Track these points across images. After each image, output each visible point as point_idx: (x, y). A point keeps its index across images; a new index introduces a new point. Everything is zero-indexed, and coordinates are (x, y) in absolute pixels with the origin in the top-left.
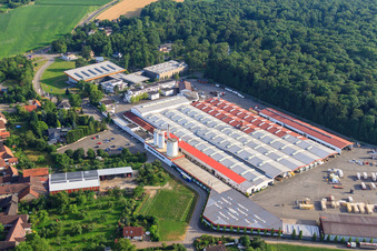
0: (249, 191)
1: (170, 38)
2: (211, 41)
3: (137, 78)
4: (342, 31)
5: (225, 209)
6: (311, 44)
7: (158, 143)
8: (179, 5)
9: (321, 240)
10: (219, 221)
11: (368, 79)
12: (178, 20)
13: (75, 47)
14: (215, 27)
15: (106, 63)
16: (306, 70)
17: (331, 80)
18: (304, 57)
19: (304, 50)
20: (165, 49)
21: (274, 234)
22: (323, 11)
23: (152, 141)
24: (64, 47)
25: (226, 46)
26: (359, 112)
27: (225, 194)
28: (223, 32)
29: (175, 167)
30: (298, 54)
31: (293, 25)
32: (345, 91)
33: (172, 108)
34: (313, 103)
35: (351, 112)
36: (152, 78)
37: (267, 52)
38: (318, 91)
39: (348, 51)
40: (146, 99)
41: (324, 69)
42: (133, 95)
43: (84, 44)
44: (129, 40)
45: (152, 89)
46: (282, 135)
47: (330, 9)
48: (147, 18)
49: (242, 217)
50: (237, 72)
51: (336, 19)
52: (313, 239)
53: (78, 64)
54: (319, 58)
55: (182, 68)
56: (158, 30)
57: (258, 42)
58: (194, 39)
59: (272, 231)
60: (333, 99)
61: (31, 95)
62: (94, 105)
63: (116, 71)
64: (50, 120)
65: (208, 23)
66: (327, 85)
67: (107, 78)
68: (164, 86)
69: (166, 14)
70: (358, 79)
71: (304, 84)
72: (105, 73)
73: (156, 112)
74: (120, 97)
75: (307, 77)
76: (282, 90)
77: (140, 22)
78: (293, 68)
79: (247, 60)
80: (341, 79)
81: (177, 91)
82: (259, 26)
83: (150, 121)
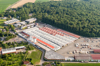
0: (56, 50)
1: (32, 12)
2: (43, 13)
3: (24, 23)
4: (76, 9)
5: (50, 55)
6: (68, 13)
8: (33, 4)
9: (75, 61)
10: (49, 58)
11: (83, 21)
12: (33, 7)
13: (6, 15)
14: (43, 9)
15: (15, 19)
16: (68, 19)
17: (74, 21)
18: (67, 16)
19: (67, 14)
20: (31, 15)
21: (63, 60)
22: (70, 4)
23: (29, 39)
24: (3, 16)
25: (47, 14)
26: (82, 29)
27: (50, 51)
28: (45, 10)
29: (36, 45)
30: (65, 15)
31: (63, 8)
32: (78, 24)
33: (34, 30)
34: (70, 27)
35: (80, 29)
36: (28, 23)
37: (57, 15)
38: (71, 24)
39: (78, 14)
40: (27, 28)
41: (72, 18)
42: (23, 27)
43: (8, 15)
44: (21, 13)
45: (28, 26)
46: (63, 35)
47: (72, 4)
48: (25, 7)
49: (54, 57)
50: (50, 20)
51: (74, 6)
52: (73, 61)
53: (7, 20)
54: (70, 16)
55: (35, 20)
56: (28, 10)
57: (55, 12)
58: (38, 12)
59: (62, 60)
60: (75, 26)
62: (13, 30)
63: (18, 21)
65: (41, 8)
66: (73, 23)
67: (16, 23)
68: (31, 25)
69: (30, 6)
70: (81, 21)
72: (15, 22)
73: (30, 31)
74: (20, 28)
75: (68, 21)
76: (62, 24)
77: (23, 8)
78: (64, 19)
80: (76, 21)
81: (35, 26)
82: (55, 8)
83: (28, 34)
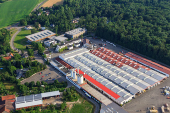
0: (122, 103)
1: (77, 15)
2: (98, 16)
3: (62, 38)
4: (163, 8)
6: (148, 16)
12: (81, 6)
13: (31, 22)
15: (46, 31)
16: (147, 30)
17: (160, 35)
18: (145, 23)
19: (145, 19)
20: (75, 21)
23: (69, 75)
24: (26, 23)
28: (104, 11)
30: (142, 22)
31: (138, 5)
32: (168, 42)
33: (80, 55)
34: (152, 49)
37: (126, 21)
38: (154, 42)
39: (167, 19)
40: (67, 50)
41: (156, 29)
42: (60, 48)
43: (35, 21)
44: (57, 18)
45: (69, 44)
46: (137, 68)
50: (112, 33)
53: (33, 32)
54: (153, 23)
55: (84, 32)
56: (72, 12)
57: (122, 15)
58: (90, 16)
60: (163, 47)
62: (41, 55)
63: (50, 34)
64: (17, 65)
65: (96, 7)
66: (159, 39)
67: (47, 39)
68: (76, 42)
69: (75, 3)
71: (146, 38)
72: (46, 36)
73: (72, 57)
74: (53, 49)
75: (148, 34)
76: (135, 42)
77: (63, 8)
78: (140, 30)
79: (117, 26)
81: (82, 44)
82: (122, 7)
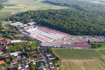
0: (49, 42)
1: (32, 18)
2: (42, 18)
3: (26, 25)
4: (70, 16)
5: (45, 44)
6: (63, 18)
7: (31, 35)
8: (34, 11)
9: (61, 48)
10: (44, 46)
11: (73, 24)
12: (34, 14)
13: (11, 20)
14: (42, 16)
15: (19, 23)
16: (61, 23)
17: (66, 24)
18: (61, 20)
19: (61, 19)
20: (32, 20)
22: (66, 12)
23: (30, 35)
24: (9, 20)
25: (45, 19)
26: (70, 29)
27: (44, 42)
28: (44, 16)
29: (35, 39)
30: (60, 20)
31: (60, 15)
32: (68, 26)
33: (34, 30)
34: (62, 28)
36: (29, 25)
37: (54, 20)
38: (63, 26)
39: (70, 20)
40: (28, 29)
41: (65, 22)
42: (25, 28)
44: (23, 18)
45: (29, 27)
47: (68, 12)
48: (27, 14)
49: (47, 45)
50: (47, 23)
51: (69, 14)
52: (60, 48)
53: (12, 23)
55: (36, 23)
56: (29, 17)
57: (52, 18)
58: (38, 18)
59: (53, 47)
60: (66, 27)
61: (3, 28)
62: (17, 30)
63: (21, 24)
65: (41, 15)
67: (19, 25)
68: (32, 26)
69: (31, 13)
70: (71, 24)
72: (19, 24)
73: (31, 31)
74: (22, 28)
75: (61, 24)
76: (56, 26)
77: (25, 15)
78: (59, 22)
79: (49, 21)
80: (68, 24)
81: (34, 27)
82: (52, 15)
83: (29, 32)
